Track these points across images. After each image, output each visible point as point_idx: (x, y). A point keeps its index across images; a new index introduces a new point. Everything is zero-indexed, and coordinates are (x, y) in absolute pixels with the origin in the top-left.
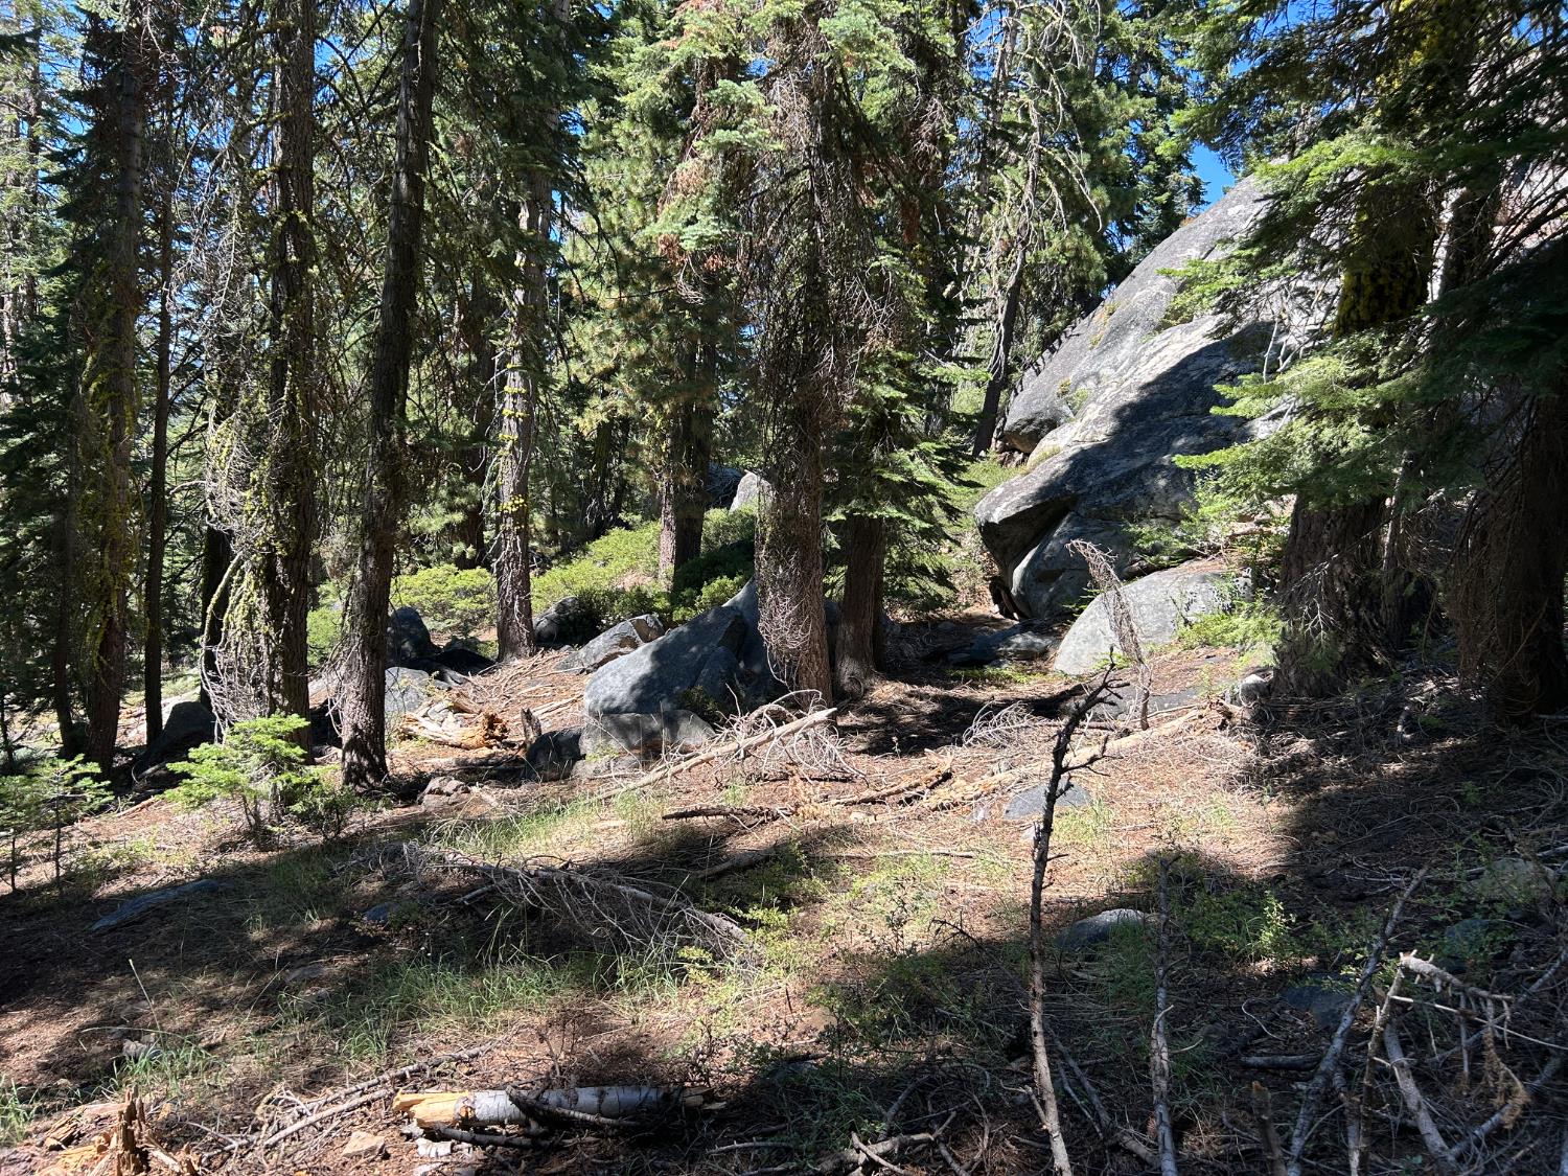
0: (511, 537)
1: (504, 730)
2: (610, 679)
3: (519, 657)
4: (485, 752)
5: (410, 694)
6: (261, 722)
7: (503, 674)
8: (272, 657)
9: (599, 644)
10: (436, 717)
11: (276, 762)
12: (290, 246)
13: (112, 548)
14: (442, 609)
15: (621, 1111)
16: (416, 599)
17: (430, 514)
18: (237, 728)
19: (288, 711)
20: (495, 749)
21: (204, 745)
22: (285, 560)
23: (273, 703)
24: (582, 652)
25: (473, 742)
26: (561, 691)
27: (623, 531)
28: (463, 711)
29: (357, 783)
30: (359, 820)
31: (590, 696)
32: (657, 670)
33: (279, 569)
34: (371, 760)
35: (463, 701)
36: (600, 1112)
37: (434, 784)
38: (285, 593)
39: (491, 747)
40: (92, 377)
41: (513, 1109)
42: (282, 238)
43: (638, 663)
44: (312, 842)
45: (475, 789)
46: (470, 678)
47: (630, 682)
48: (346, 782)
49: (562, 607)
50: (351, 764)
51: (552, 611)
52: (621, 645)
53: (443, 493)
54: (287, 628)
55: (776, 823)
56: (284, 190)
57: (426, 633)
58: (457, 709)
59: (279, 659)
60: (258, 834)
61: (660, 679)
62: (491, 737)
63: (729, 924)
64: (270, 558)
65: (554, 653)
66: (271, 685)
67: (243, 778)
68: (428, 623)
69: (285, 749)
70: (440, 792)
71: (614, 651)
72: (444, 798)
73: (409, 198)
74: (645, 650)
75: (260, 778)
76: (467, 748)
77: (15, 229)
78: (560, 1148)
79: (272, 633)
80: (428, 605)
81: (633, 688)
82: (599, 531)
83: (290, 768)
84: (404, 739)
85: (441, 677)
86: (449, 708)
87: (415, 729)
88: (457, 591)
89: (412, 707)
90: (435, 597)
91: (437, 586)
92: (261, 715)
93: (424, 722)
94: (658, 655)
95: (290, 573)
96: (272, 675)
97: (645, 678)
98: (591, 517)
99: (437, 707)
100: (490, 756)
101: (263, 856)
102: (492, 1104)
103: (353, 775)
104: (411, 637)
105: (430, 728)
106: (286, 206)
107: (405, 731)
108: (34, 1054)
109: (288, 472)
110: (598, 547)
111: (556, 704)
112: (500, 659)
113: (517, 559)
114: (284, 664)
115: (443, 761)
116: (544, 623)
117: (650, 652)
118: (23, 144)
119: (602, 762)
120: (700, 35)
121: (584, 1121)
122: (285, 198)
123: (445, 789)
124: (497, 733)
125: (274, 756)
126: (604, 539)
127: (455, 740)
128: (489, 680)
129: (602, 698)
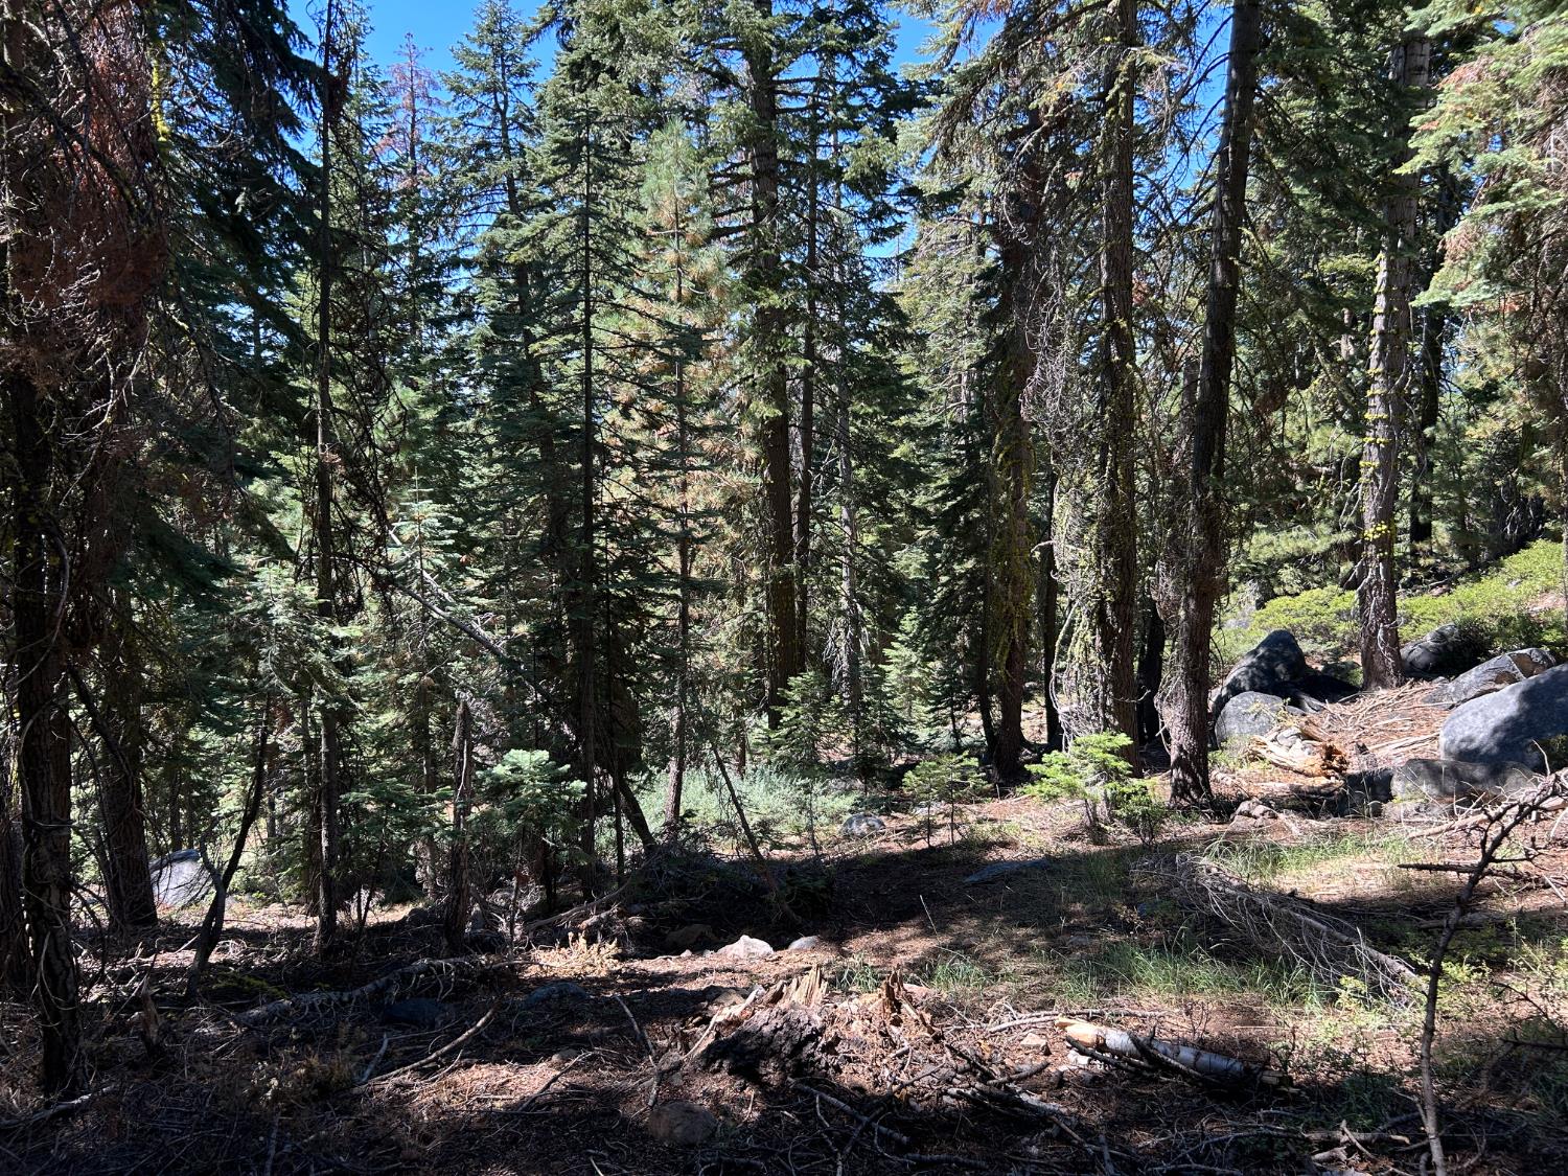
0: (1373, 564)
1: (1342, 761)
2: (1470, 718)
3: (1385, 686)
4: (1322, 781)
5: (1262, 718)
6: (1095, 737)
7: (1365, 703)
8: (1105, 684)
9: (1470, 678)
10: (1285, 742)
11: (1107, 773)
12: (1113, 348)
13: (1014, 584)
14: (1323, 632)
15: (1210, 1070)
16: (1295, 621)
17: (1316, 535)
18: (1078, 740)
19: (1118, 730)
20: (1333, 780)
21: (1055, 752)
22: (1113, 605)
23: (1106, 722)
24: (1451, 686)
25: (1313, 770)
26: (1421, 726)
27: (1551, 545)
28: (1311, 738)
29: (1182, 797)
30: (1173, 829)
31: (1446, 735)
32: (1523, 712)
33: (1109, 612)
34: (1195, 779)
35: (1312, 730)
36: (1194, 1067)
37: (1244, 807)
38: (1114, 633)
39: (1329, 777)
40: (1000, 450)
41: (1130, 1045)
42: (1107, 341)
43: (1505, 703)
44: (1132, 843)
45: (1282, 816)
46: (1328, 706)
47: (1492, 723)
48: (1173, 796)
49: (1441, 636)
50: (1177, 780)
51: (1428, 640)
52: (1498, 681)
53: (1330, 512)
54: (1115, 661)
55: (1546, 891)
56: (1109, 305)
57: (1301, 656)
58: (1306, 736)
59: (1110, 686)
60: (1095, 831)
61: (1529, 723)
62: (1330, 768)
63: (1402, 967)
64: (1102, 602)
65: (1425, 685)
66: (1104, 707)
67: (1080, 783)
68: (1305, 646)
69: (1112, 760)
70: (1249, 815)
71: (1486, 688)
72: (1251, 821)
73: (1224, 282)
74: (1512, 690)
75: (1094, 783)
76: (1307, 775)
77: (969, 319)
78: (1156, 1080)
79: (1104, 664)
80: (1309, 627)
81: (1495, 730)
82: (1521, 543)
83: (1118, 778)
84: (1253, 760)
85: (1296, 703)
86: (1298, 735)
87: (1263, 752)
88: (1339, 613)
89: (1263, 731)
90: (1315, 619)
91: (1318, 608)
92: (1097, 732)
93: (1271, 746)
94: (1528, 696)
95: (1117, 615)
96: (1105, 699)
97: (1511, 720)
98: (1513, 527)
99: (1285, 733)
100: (1325, 786)
101: (1094, 849)
102: (1117, 1038)
103: (1180, 790)
104: (1285, 660)
105: (1277, 753)
106: (1111, 317)
107: (1255, 753)
108: (908, 957)
109: (1112, 534)
110: (1516, 562)
111: (1412, 740)
112: (1365, 687)
113: (1379, 586)
114: (1114, 690)
115: (1279, 785)
116: (1418, 652)
117: (1519, 691)
118: (974, 249)
119: (1411, 806)
120: (1457, 113)
121: (1177, 1068)
122: (1110, 311)
123: (1254, 813)
124: (1335, 764)
125: (1106, 767)
126: (1523, 552)
127: (1298, 766)
128: (1348, 710)
129: (1460, 737)
